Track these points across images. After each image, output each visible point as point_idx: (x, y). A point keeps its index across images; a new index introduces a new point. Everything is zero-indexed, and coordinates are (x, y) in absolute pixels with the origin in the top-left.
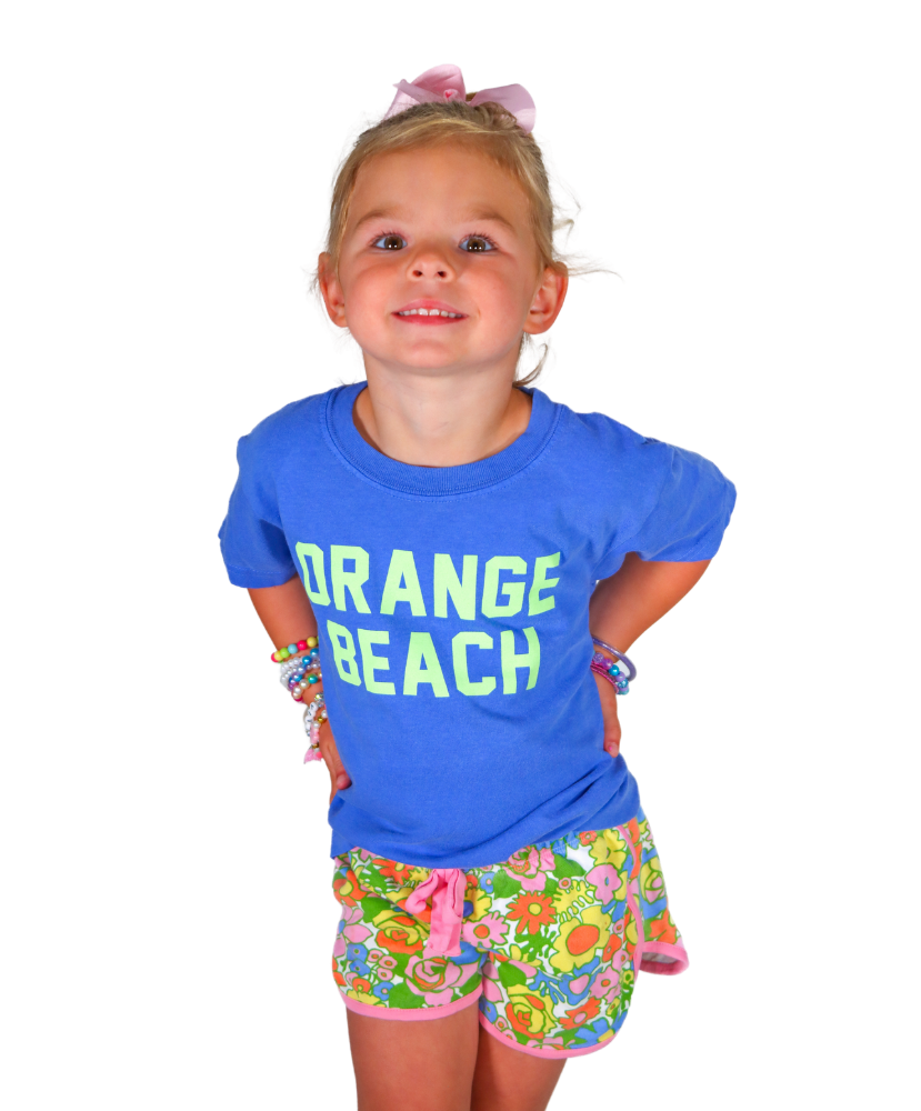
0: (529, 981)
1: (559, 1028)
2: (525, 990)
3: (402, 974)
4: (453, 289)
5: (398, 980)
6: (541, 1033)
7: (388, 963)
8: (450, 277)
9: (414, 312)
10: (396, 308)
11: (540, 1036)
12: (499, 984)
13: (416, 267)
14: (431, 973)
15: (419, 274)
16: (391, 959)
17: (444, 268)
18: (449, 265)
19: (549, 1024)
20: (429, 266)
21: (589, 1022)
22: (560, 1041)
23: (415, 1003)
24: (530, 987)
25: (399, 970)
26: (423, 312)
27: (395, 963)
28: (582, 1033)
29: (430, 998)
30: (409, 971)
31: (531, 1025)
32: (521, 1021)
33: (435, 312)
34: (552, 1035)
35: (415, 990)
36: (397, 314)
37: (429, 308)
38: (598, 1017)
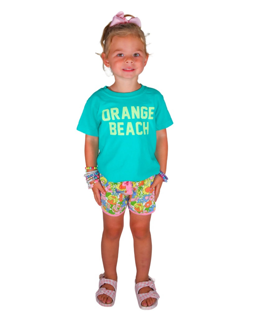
0: (137, 202)
1: (145, 208)
2: (137, 204)
3: (112, 208)
4: (134, 65)
5: (111, 209)
6: (142, 210)
7: (109, 206)
8: (133, 63)
9: (126, 69)
10: (123, 68)
11: (142, 211)
12: (131, 205)
13: (127, 61)
14: (117, 209)
15: (127, 62)
16: (110, 205)
17: (132, 61)
18: (133, 61)
19: (143, 208)
20: (130, 61)
21: (151, 206)
22: (146, 211)
23: (113, 213)
24: (138, 203)
25: (111, 207)
26: (128, 69)
27: (111, 206)
28: (150, 209)
29: (116, 213)
30: (113, 208)
31: (140, 209)
32: (138, 209)
33: (130, 69)
34: (144, 210)
35: (113, 212)
36: (124, 70)
37: (129, 68)
38: (152, 205)
